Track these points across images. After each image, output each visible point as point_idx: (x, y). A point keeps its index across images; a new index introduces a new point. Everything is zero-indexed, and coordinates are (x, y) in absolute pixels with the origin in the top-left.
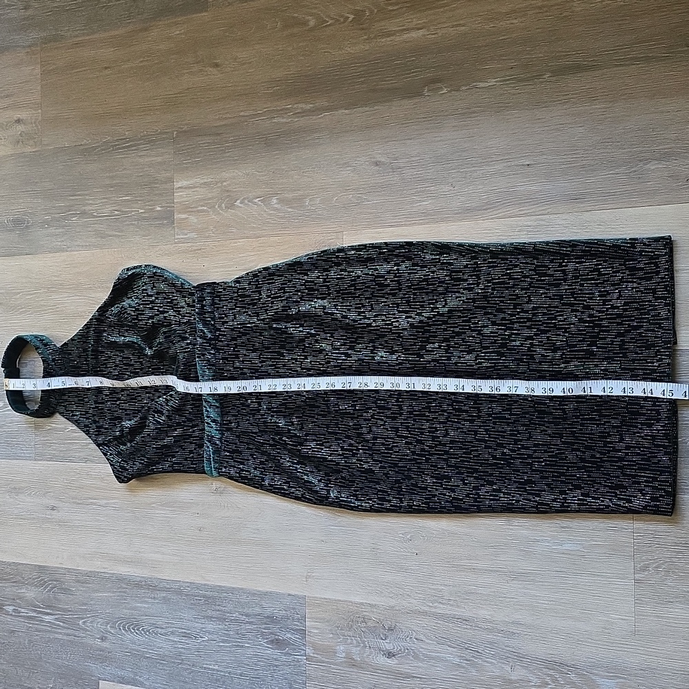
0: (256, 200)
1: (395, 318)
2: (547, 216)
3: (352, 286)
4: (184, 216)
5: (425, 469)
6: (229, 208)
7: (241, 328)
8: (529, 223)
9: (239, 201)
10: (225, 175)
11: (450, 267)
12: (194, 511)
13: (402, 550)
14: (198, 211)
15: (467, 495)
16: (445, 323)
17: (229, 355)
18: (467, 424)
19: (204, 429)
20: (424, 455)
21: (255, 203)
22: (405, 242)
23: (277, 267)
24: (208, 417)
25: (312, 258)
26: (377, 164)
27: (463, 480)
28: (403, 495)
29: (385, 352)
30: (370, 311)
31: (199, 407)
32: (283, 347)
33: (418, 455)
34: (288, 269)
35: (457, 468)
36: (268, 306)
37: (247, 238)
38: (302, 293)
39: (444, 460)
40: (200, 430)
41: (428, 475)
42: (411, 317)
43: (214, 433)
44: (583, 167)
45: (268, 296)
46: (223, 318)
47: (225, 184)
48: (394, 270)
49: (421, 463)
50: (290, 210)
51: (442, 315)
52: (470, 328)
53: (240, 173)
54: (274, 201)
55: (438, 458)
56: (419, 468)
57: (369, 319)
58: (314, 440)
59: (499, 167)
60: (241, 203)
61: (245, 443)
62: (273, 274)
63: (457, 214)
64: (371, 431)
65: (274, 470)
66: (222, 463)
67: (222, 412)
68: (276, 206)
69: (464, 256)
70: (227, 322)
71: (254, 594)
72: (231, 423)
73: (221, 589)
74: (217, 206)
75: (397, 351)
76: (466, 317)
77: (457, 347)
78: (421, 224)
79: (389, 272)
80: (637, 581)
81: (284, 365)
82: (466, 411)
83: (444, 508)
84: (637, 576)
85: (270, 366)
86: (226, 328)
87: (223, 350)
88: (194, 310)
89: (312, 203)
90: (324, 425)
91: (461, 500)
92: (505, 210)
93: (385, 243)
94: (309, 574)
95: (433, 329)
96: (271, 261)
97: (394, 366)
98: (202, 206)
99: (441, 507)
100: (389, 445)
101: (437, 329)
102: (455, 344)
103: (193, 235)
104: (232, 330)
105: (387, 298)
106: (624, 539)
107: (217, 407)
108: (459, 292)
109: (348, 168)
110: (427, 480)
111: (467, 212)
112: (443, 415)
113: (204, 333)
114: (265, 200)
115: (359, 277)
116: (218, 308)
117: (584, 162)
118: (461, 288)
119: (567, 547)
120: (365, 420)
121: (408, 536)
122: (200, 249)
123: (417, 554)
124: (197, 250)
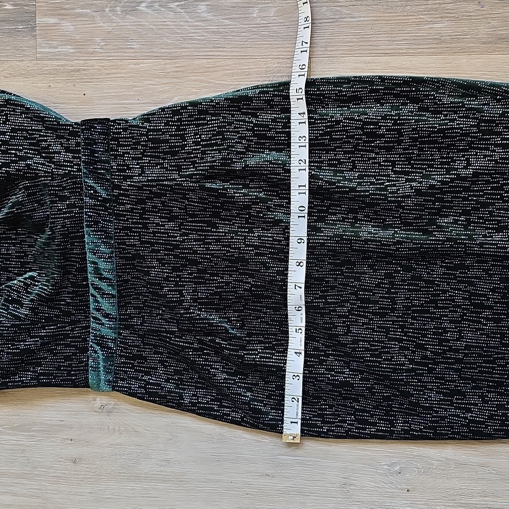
0: (173, 5)
1: (389, 181)
3: (326, 134)
4: (52, 20)
5: (428, 382)
6: (126, 14)
7: (153, 186)
9: (144, 5)
11: (478, 115)
12: (65, 437)
13: (386, 486)
15: (491, 417)
16: (466, 189)
17: (133, 223)
18: (491, 324)
19: (89, 327)
20: (426, 365)
22: (410, 77)
23: (212, 101)
24: (98, 310)
25: (267, 92)
27: (482, 397)
28: (395, 416)
29: (373, 226)
30: (351, 170)
31: (83, 295)
32: (216, 215)
33: (417, 364)
34: (229, 106)
35: (474, 381)
36: (197, 157)
38: (248, 140)
39: (456, 370)
40: (83, 328)
41: (431, 390)
42: (414, 180)
43: (105, 331)
45: (197, 143)
46: (124, 171)
48: (392, 115)
49: (422, 375)
50: (227, 22)
51: (464, 179)
52: (502, 197)
55: (446, 368)
56: (420, 381)
57: (350, 180)
58: (261, 342)
61: (152, 345)
62: (206, 112)
63: (484, 43)
64: (349, 331)
65: (196, 382)
66: (118, 374)
67: (119, 302)
68: (204, 15)
69: (498, 101)
70: (131, 177)
72: (132, 318)
74: (107, 9)
75: (390, 226)
76: (498, 182)
77: (482, 223)
78: (432, 54)
79: (384, 118)
81: (218, 240)
82: (490, 308)
83: (458, 433)
85: (195, 240)
86: (129, 186)
87: (124, 216)
88: (79, 158)
89: (262, 14)
90: (276, 321)
91: (483, 423)
93: (380, 77)
95: (447, 197)
96: (196, 93)
97: (390, 246)
99: (453, 433)
100: (377, 350)
101: (452, 197)
102: (479, 218)
103: (69, 49)
104: (140, 188)
105: (377, 153)
107: (113, 296)
108: (487, 149)
110: (431, 397)
112: (456, 312)
113: (96, 192)
115: (338, 122)
116: (116, 156)
118: (491, 144)
120: (340, 317)
121: (397, 468)
122: (79, 70)
123: (408, 491)
124: (74, 71)
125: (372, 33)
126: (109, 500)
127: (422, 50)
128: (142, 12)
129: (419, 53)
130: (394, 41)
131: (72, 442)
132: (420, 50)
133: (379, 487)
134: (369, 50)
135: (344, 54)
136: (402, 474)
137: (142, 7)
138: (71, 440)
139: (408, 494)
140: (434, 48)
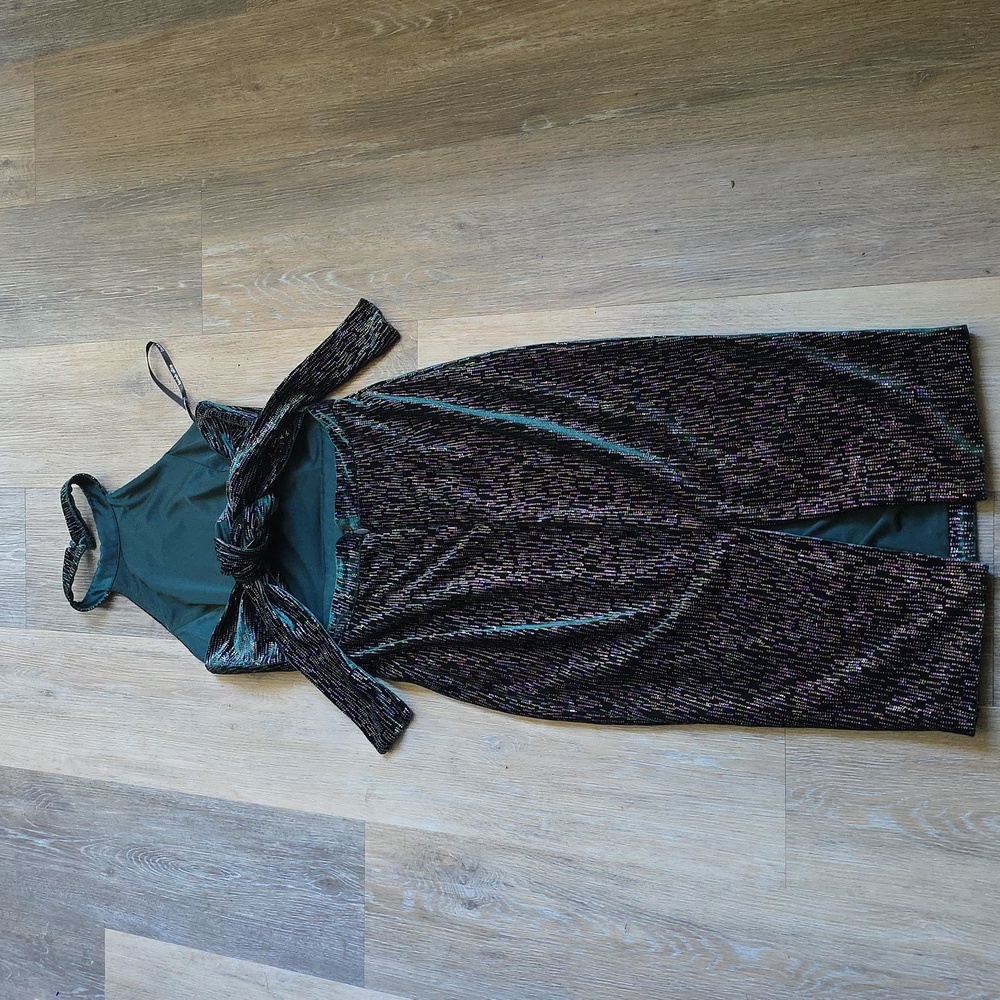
2: (680, 303)
8: (657, 313)
10: (268, 240)
14: (233, 290)
21: (304, 279)
26: (461, 226)
37: (295, 327)
44: (726, 234)
47: (267, 252)
53: (286, 238)
54: (329, 276)
59: (617, 232)
60: (286, 279)
71: (299, 818)
73: (257, 809)
80: (789, 812)
84: (790, 805)
92: (626, 293)
94: (370, 792)
98: (237, 282)
106: (773, 754)
109: (424, 233)
111: (576, 295)
114: (318, 273)
117: (729, 228)
119: (698, 762)
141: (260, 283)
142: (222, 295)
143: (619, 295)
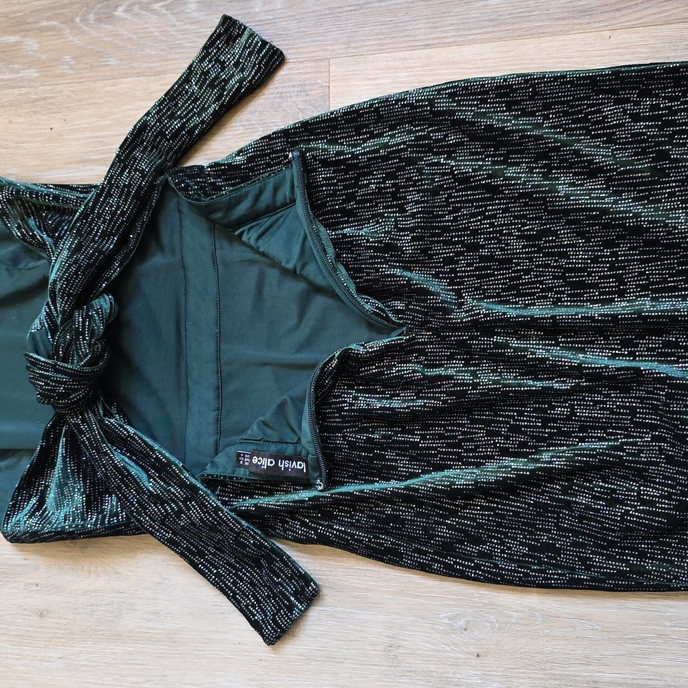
0: (156, 6)
4: (13, 39)
6: (101, 22)
9: (121, 9)
12: (30, 581)
13: (448, 648)
14: (42, 30)
21: (154, 12)
37: (138, 75)
60: (126, 11)
63: (558, 19)
68: (195, 15)
74: (78, 20)
78: (493, 40)
92: (657, 10)
98: (49, 19)
103: (33, 73)
121: (462, 623)
122: (45, 99)
123: (478, 655)
124: (39, 100)
125: (407, 19)
126: (84, 669)
127: (475, 37)
128: (119, 19)
129: (471, 41)
130: (436, 28)
131: (39, 588)
132: (471, 37)
133: (438, 651)
134: (404, 42)
135: (372, 50)
136: (469, 631)
137: (120, 12)
138: (37, 585)
139: (478, 661)
140: (490, 32)
141: (84, 20)
142: (25, 36)
143: (646, 12)
